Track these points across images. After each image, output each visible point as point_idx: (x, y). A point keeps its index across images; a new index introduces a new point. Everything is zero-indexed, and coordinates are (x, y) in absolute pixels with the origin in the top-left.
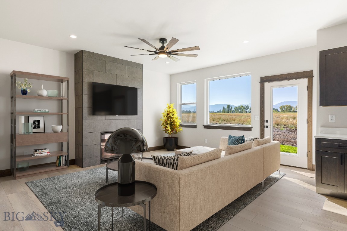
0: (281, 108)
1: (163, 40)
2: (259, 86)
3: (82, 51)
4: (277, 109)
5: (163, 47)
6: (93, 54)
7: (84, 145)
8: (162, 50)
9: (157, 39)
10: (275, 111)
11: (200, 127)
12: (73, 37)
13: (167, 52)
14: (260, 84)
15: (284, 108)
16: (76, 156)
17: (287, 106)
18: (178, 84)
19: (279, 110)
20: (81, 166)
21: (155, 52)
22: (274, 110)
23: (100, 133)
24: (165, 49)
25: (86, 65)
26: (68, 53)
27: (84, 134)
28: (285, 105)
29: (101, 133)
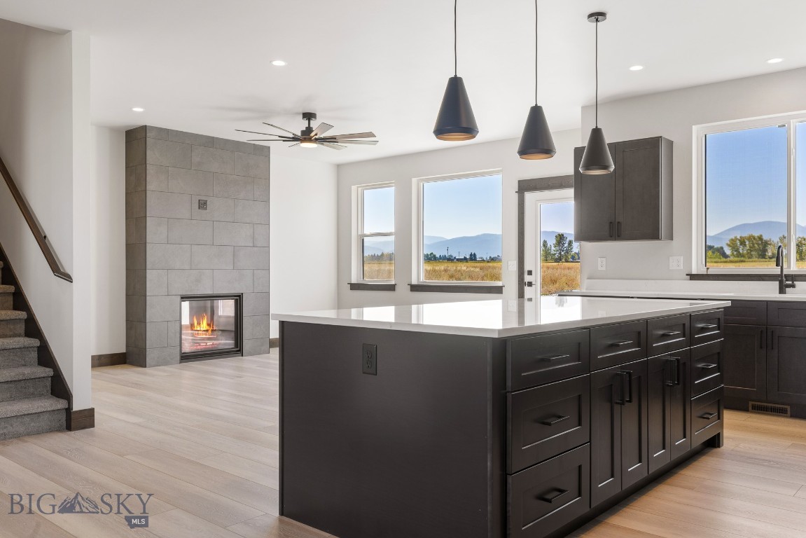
0: (733, 244)
1: (309, 116)
2: (514, 198)
3: (144, 128)
4: (722, 248)
5: (309, 130)
6: (167, 131)
7: (147, 321)
8: (307, 136)
9: (298, 114)
10: (713, 253)
11: (403, 290)
12: (138, 110)
13: (316, 139)
14: (517, 194)
15: (743, 243)
16: (127, 346)
17: (751, 238)
18: (354, 188)
19: (728, 251)
20: (143, 365)
21: (293, 138)
22: (710, 253)
23: (179, 297)
24: (312, 134)
25: (152, 156)
26: (114, 130)
27: (148, 298)
28: (746, 234)
29: (182, 298)
